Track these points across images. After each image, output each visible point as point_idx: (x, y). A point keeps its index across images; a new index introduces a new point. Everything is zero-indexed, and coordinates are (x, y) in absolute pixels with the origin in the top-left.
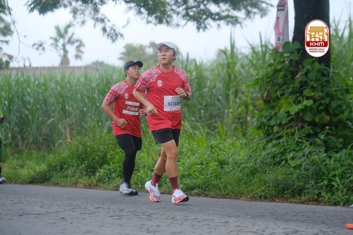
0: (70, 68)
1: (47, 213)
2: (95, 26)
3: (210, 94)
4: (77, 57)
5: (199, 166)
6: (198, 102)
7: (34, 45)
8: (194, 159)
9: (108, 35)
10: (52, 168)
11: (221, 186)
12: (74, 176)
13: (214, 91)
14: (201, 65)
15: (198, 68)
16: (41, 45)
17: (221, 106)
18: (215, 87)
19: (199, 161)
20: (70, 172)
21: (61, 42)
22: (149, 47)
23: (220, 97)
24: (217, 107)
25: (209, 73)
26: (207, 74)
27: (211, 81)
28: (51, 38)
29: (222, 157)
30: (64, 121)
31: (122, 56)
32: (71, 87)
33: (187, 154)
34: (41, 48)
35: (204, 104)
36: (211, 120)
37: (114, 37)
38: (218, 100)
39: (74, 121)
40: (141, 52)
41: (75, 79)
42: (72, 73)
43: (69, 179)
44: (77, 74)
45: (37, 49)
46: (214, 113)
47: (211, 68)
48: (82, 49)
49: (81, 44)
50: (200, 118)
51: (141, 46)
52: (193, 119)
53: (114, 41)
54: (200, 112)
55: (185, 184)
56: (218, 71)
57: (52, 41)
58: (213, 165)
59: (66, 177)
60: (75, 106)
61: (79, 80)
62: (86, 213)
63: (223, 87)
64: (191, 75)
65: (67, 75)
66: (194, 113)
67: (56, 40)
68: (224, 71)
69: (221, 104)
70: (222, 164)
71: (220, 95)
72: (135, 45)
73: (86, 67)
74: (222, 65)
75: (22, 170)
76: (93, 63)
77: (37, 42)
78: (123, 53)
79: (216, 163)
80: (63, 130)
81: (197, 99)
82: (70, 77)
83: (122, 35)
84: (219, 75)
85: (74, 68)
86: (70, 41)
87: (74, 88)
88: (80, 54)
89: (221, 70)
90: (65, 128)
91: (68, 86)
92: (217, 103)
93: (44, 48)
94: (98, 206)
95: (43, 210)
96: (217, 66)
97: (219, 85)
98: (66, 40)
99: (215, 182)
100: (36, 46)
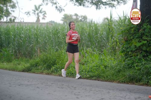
0: (40, 23)
1: (31, 85)
2: (52, 5)
3: (100, 36)
4: (43, 18)
5: (96, 67)
6: (95, 40)
7: (25, 13)
9: (58, 10)
10: (32, 66)
11: (105, 76)
12: (41, 69)
13: (102, 35)
14: (97, 24)
15: (96, 25)
16: (28, 13)
17: (105, 42)
19: (95, 65)
20: (40, 67)
21: (37, 12)
22: (74, 16)
23: (105, 38)
24: (103, 42)
26: (99, 28)
27: (101, 32)
28: (33, 10)
29: (106, 64)
30: (37, 46)
31: (62, 19)
32: (41, 31)
33: (90, 62)
34: (29, 14)
35: (98, 41)
36: (101, 48)
37: (61, 11)
38: (104, 39)
39: (41, 46)
40: (71, 18)
41: (42, 28)
42: (41, 25)
43: (39, 70)
44: (43, 26)
45: (27, 15)
46: (102, 45)
47: (101, 26)
48: (45, 15)
49: (45, 13)
50: (96, 47)
51: (71, 15)
52: (93, 47)
53: (60, 12)
54: (96, 44)
55: (90, 75)
56: (104, 27)
57: (33, 12)
58: (102, 67)
59: (38, 70)
60: (42, 39)
61: (44, 28)
62: (47, 86)
63: (106, 33)
64: (93, 28)
65: (39, 26)
66: (93, 44)
67: (35, 11)
68: (107, 27)
69: (105, 41)
70: (106, 67)
71: (104, 37)
72: (68, 15)
73: (47, 23)
74: (106, 25)
75: (19, 66)
76: (50, 22)
77: (27, 12)
78: (63, 18)
79: (103, 66)
80: (36, 49)
81: (95, 38)
82: (40, 27)
83: (64, 10)
84: (105, 29)
85: (42, 23)
86: (40, 12)
87: (42, 32)
88: (45, 17)
89: (105, 26)
90: (37, 49)
91: (39, 31)
92: (103, 41)
93: (30, 14)
94: (52, 83)
95: (29, 83)
96: (104, 25)
97: (105, 33)
98: (39, 11)
99: (102, 75)
100: (27, 13)
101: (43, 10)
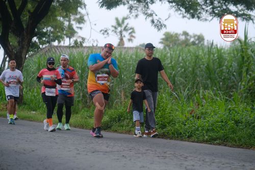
0: (125, 48)
1: (112, 151)
2: (146, 19)
3: (228, 71)
4: (130, 40)
5: (220, 124)
6: (219, 76)
7: (101, 31)
8: (216, 118)
9: (155, 26)
10: (113, 120)
11: (237, 138)
12: (128, 126)
13: (231, 69)
14: (222, 49)
15: (219, 51)
16: (106, 31)
17: (235, 80)
18: (231, 66)
19: (219, 120)
20: (125, 123)
21: (119, 29)
22: (182, 35)
23: (235, 73)
24: (232, 81)
25: (227, 55)
27: (228, 62)
28: (112, 26)
29: (237, 117)
30: (120, 86)
31: (162, 41)
32: (126, 62)
33: (211, 114)
34: (106, 33)
35: (223, 78)
36: (228, 89)
37: (159, 27)
38: (233, 75)
39: (127, 86)
40: (176, 38)
41: (128, 56)
42: (126, 51)
43: (124, 128)
44: (131, 52)
45: (103, 34)
46: (231, 85)
47: (229, 52)
48: (133, 34)
49: (133, 32)
50: (220, 88)
51: (176, 34)
52: (215, 88)
53: (159, 30)
54: (219, 84)
55: (210, 136)
56: (234, 54)
57: (113, 29)
58: (231, 123)
59: (122, 127)
60: (128, 76)
61: (131, 57)
62: (139, 153)
63: (238, 65)
64: (214, 56)
65: (123, 53)
66: (216, 84)
67: (116, 28)
68: (239, 55)
69: (235, 78)
70: (237, 122)
71: (234, 72)
72: (172, 33)
73: (137, 48)
74: (237, 50)
75: (91, 120)
76: (140, 45)
77: (103, 29)
78: (163, 39)
79: (233, 122)
80: (118, 92)
81: (218, 74)
82: (125, 55)
83: (165, 26)
84: (235, 57)
85: (128, 48)
86: (125, 29)
87: (128, 63)
88: (133, 38)
89: (236, 53)
90: (121, 92)
91: (124, 61)
92: (233, 77)
93: (108, 33)
94: (147, 148)
95: (108, 149)
96: (233, 50)
97: (235, 64)
98: (123, 28)
99: (232, 136)
100: (103, 32)
101: (129, 26)
